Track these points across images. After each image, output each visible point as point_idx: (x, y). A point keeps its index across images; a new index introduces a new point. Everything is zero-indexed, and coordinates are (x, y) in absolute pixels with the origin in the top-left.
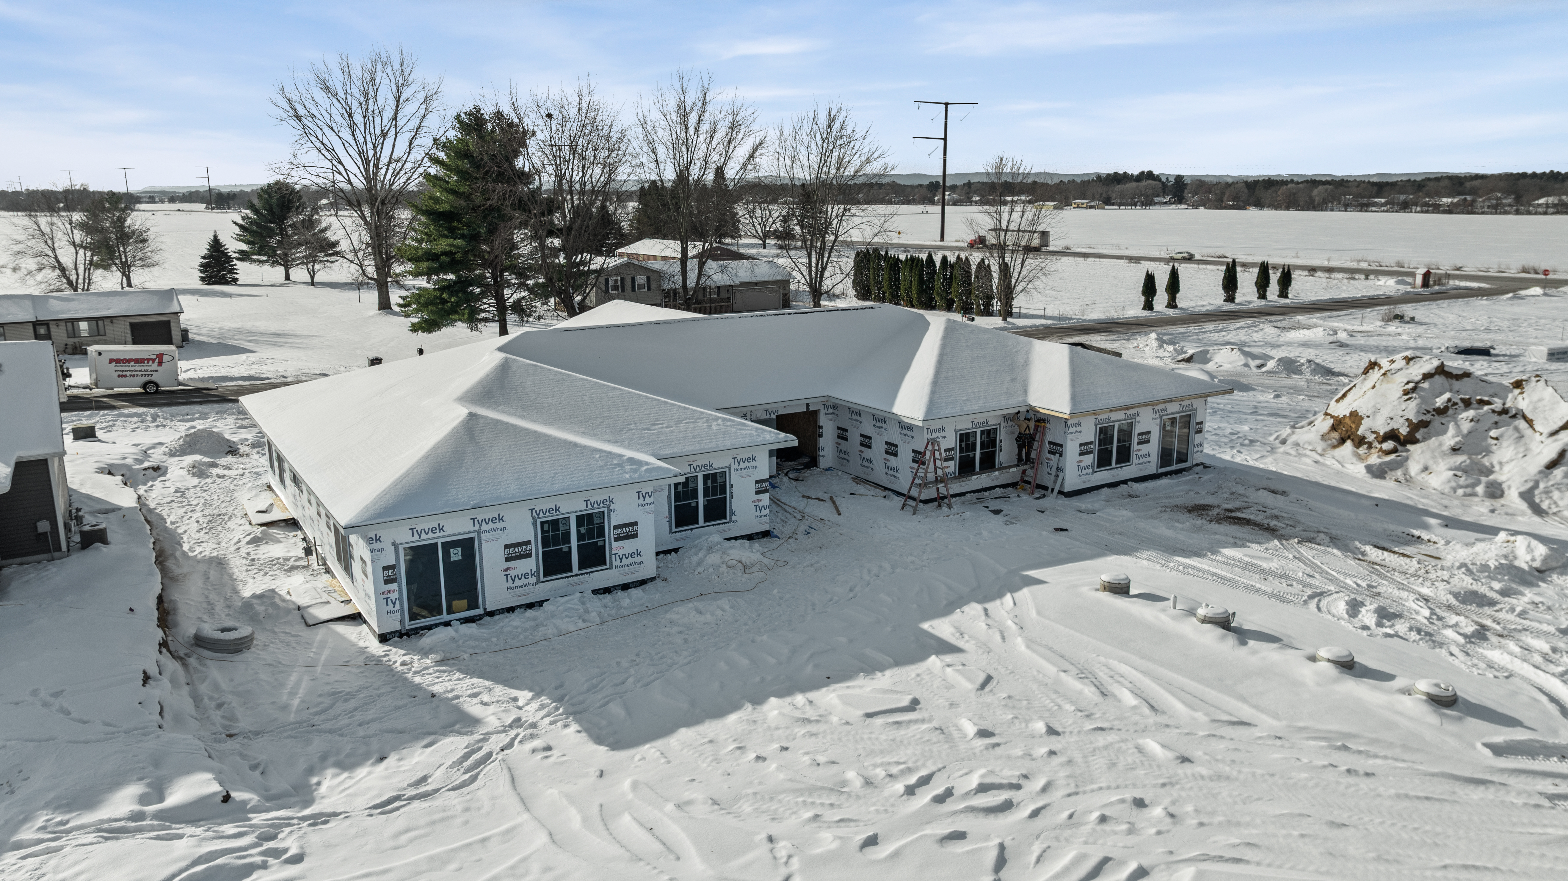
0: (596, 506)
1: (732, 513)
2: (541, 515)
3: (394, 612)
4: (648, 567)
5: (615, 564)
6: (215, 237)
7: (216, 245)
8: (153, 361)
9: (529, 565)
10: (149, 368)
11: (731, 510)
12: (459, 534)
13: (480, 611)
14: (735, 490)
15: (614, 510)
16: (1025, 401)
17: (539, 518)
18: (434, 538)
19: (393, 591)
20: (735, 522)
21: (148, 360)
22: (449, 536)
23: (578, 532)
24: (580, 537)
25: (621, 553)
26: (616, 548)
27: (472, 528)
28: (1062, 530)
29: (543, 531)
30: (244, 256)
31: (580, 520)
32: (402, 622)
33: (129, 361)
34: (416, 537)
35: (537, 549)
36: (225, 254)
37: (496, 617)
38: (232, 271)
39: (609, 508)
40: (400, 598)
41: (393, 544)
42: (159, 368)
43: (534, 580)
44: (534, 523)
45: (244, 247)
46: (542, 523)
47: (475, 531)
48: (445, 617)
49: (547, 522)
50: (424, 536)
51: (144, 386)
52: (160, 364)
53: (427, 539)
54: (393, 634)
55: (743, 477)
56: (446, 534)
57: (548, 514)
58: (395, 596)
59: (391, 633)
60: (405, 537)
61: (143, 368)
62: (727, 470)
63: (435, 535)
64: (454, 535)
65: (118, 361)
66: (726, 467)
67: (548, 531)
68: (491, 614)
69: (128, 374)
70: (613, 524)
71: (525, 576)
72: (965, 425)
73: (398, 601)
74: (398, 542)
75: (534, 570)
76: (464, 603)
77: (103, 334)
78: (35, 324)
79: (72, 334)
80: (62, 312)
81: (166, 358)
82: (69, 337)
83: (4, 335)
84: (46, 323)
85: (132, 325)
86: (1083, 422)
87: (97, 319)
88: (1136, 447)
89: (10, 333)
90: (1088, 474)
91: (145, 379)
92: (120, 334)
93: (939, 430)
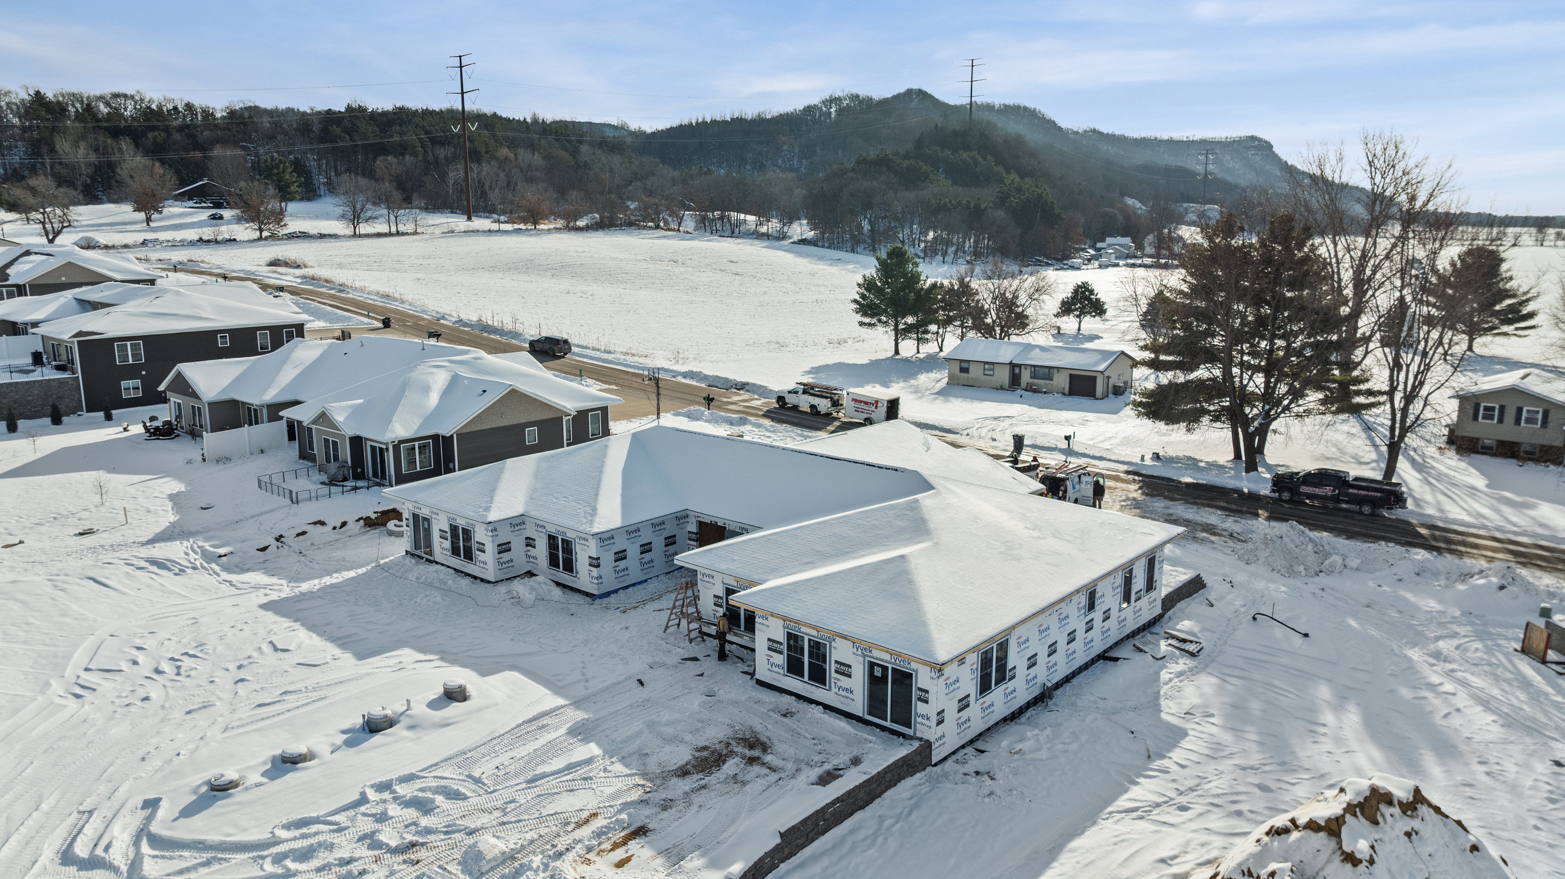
3: (409, 542)
8: (873, 405)
9: (448, 544)
10: (870, 409)
12: (426, 515)
15: (476, 532)
17: (449, 521)
18: (419, 513)
20: (579, 578)
21: (871, 404)
22: (423, 514)
23: (463, 536)
24: (463, 540)
26: (477, 555)
27: (430, 514)
28: (641, 683)
33: (861, 402)
34: (414, 509)
35: (449, 536)
37: (435, 565)
39: (473, 529)
40: (410, 536)
42: (875, 410)
43: (449, 554)
46: (450, 525)
48: (422, 554)
51: (865, 420)
52: (876, 407)
53: (417, 511)
55: (582, 550)
58: (409, 534)
61: (867, 408)
62: (573, 541)
65: (856, 401)
68: (436, 562)
69: (860, 410)
70: (476, 540)
77: (1052, 379)
78: (1013, 365)
79: (1034, 376)
80: (1031, 359)
81: (880, 404)
82: (1031, 378)
83: (993, 370)
84: (1019, 366)
85: (1071, 375)
86: (770, 618)
87: (1050, 368)
88: (834, 675)
89: (997, 368)
90: (779, 673)
91: (867, 416)
92: (1062, 381)
93: (709, 575)
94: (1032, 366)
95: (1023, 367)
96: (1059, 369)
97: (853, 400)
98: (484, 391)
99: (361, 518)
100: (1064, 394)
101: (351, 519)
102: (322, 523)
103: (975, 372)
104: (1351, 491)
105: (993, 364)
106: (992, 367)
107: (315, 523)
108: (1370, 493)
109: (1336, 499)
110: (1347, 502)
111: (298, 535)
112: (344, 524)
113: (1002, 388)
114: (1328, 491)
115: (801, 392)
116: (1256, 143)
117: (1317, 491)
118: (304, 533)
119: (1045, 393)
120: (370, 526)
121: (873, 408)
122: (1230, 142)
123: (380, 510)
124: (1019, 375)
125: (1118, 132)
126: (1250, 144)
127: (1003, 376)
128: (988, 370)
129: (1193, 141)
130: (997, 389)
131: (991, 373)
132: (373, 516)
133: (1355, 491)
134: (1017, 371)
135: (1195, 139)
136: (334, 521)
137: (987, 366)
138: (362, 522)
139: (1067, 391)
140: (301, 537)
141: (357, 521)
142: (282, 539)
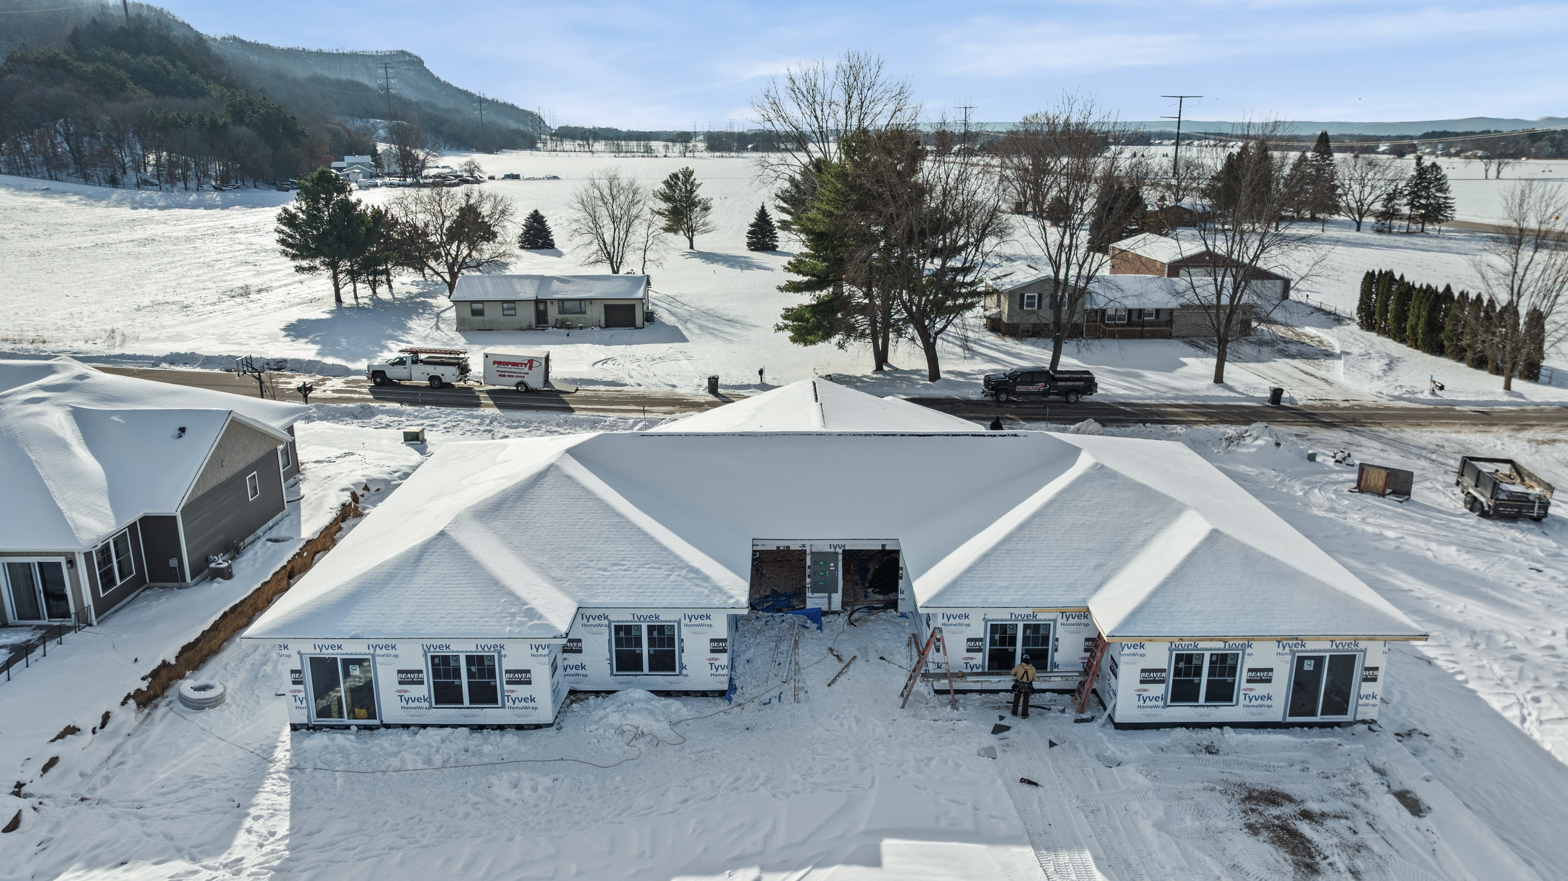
0: (486, 649)
1: (682, 667)
2: (432, 649)
3: (302, 708)
4: (545, 712)
5: (507, 704)
6: (763, 207)
7: (763, 215)
8: (526, 365)
9: (423, 691)
10: (522, 371)
11: (681, 664)
12: (356, 654)
13: (376, 722)
14: (686, 644)
15: (505, 656)
16: (1085, 600)
17: (429, 651)
18: (333, 654)
19: (300, 691)
20: (687, 676)
21: (522, 364)
22: (347, 654)
23: (469, 671)
24: (470, 674)
25: (513, 695)
26: (508, 691)
27: (367, 651)
28: (1030, 782)
29: (433, 664)
30: (785, 225)
31: (470, 659)
32: (309, 717)
33: (508, 364)
34: (318, 651)
35: (428, 676)
36: (769, 223)
37: (390, 730)
38: (774, 237)
39: (499, 653)
40: (306, 698)
41: (299, 653)
42: (529, 372)
43: (427, 704)
44: (425, 655)
45: (787, 217)
46: (433, 657)
47: (369, 654)
48: (346, 721)
49: (438, 656)
50: (324, 651)
51: (517, 385)
52: (530, 368)
53: (328, 653)
54: (302, 726)
55: (696, 633)
56: (344, 652)
57: (438, 649)
58: (302, 695)
59: (300, 724)
60: (309, 649)
61: (517, 371)
62: (676, 624)
63: (334, 652)
64: (351, 654)
65: (499, 363)
66: (675, 621)
67: (439, 665)
68: (388, 726)
69: (506, 374)
70: (504, 668)
71: (418, 700)
72: (1002, 616)
73: (304, 701)
74: (302, 651)
75: (427, 696)
76: (364, 712)
77: (584, 313)
78: (537, 301)
79: (562, 311)
80: (557, 293)
81: (535, 364)
82: (560, 313)
83: (514, 309)
84: (544, 301)
85: (606, 306)
86: (1147, 645)
87: (581, 300)
88: (1244, 685)
89: (519, 308)
90: (1156, 707)
91: (519, 380)
92: (597, 313)
93: (960, 616)
94: (559, 300)
95: (549, 303)
96: (591, 300)
97: (495, 363)
98: (183, 430)
99: (129, 697)
100: (601, 328)
101: (112, 704)
102: (72, 730)
103: (492, 314)
104: (1059, 383)
105: (513, 302)
106: (513, 305)
107: (61, 736)
108: (1076, 383)
109: (1046, 393)
110: (1057, 394)
111: (46, 769)
112: (106, 717)
113: (530, 328)
114: (1040, 387)
115: (409, 362)
116: (407, 58)
117: (1031, 388)
118: (53, 761)
119: (581, 328)
120: (145, 706)
121: (526, 370)
122: (381, 56)
123: (148, 671)
124: (545, 312)
125: (261, 41)
126: (401, 59)
127: (528, 314)
128: (508, 309)
129: (343, 54)
130: (522, 329)
131: (513, 312)
132: (144, 686)
133: (1063, 383)
134: (542, 307)
135: (345, 52)
136: (89, 720)
137: (505, 305)
138: (132, 703)
139: (603, 323)
140: (53, 771)
141: (124, 703)
142: (24, 790)
